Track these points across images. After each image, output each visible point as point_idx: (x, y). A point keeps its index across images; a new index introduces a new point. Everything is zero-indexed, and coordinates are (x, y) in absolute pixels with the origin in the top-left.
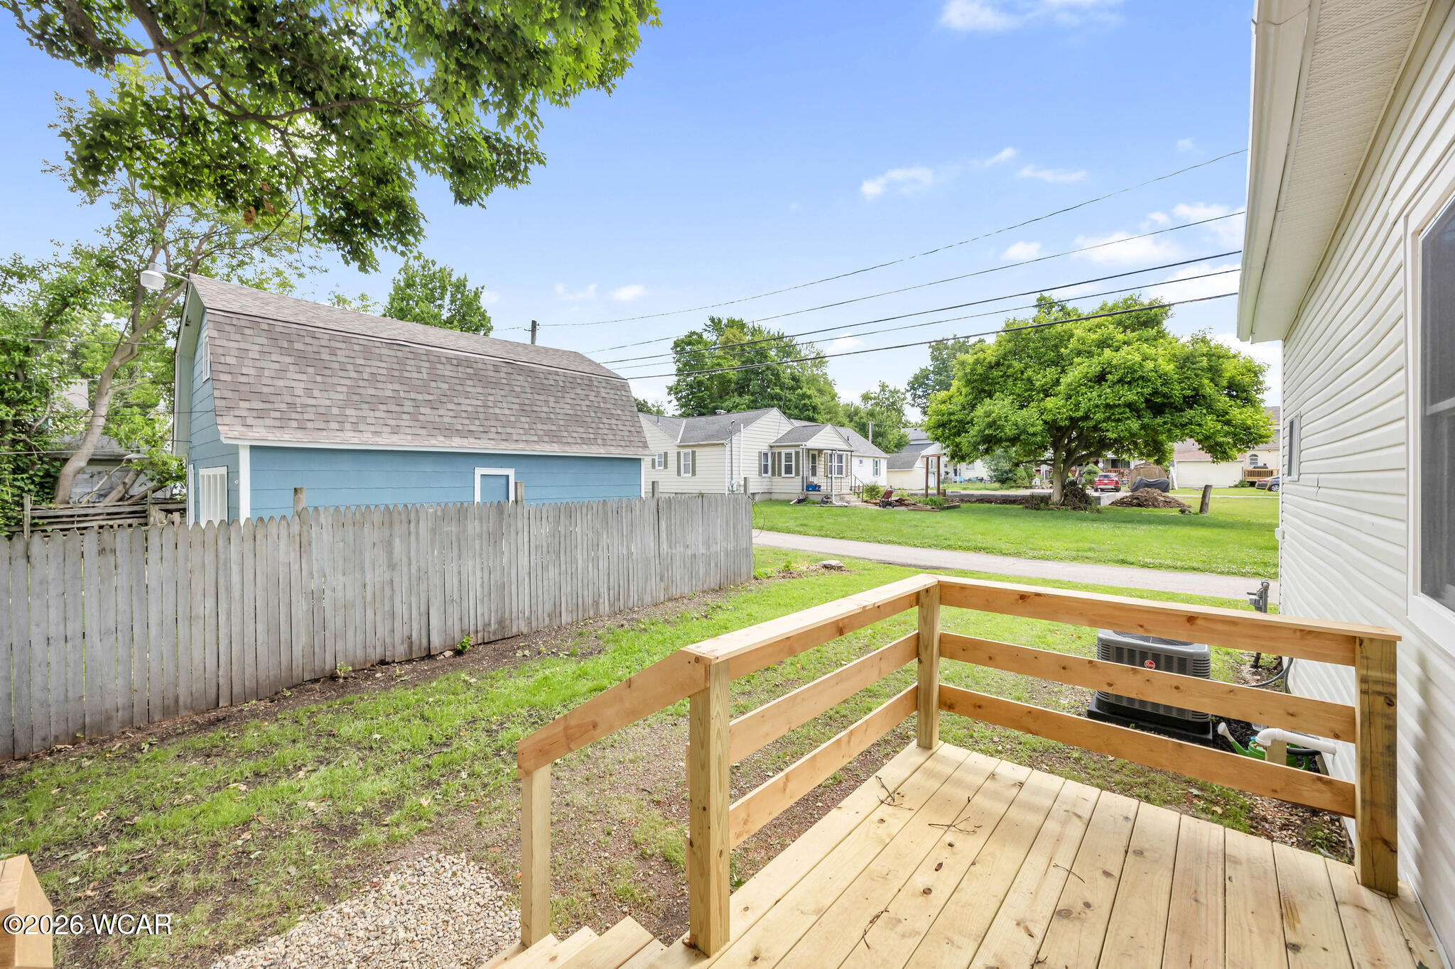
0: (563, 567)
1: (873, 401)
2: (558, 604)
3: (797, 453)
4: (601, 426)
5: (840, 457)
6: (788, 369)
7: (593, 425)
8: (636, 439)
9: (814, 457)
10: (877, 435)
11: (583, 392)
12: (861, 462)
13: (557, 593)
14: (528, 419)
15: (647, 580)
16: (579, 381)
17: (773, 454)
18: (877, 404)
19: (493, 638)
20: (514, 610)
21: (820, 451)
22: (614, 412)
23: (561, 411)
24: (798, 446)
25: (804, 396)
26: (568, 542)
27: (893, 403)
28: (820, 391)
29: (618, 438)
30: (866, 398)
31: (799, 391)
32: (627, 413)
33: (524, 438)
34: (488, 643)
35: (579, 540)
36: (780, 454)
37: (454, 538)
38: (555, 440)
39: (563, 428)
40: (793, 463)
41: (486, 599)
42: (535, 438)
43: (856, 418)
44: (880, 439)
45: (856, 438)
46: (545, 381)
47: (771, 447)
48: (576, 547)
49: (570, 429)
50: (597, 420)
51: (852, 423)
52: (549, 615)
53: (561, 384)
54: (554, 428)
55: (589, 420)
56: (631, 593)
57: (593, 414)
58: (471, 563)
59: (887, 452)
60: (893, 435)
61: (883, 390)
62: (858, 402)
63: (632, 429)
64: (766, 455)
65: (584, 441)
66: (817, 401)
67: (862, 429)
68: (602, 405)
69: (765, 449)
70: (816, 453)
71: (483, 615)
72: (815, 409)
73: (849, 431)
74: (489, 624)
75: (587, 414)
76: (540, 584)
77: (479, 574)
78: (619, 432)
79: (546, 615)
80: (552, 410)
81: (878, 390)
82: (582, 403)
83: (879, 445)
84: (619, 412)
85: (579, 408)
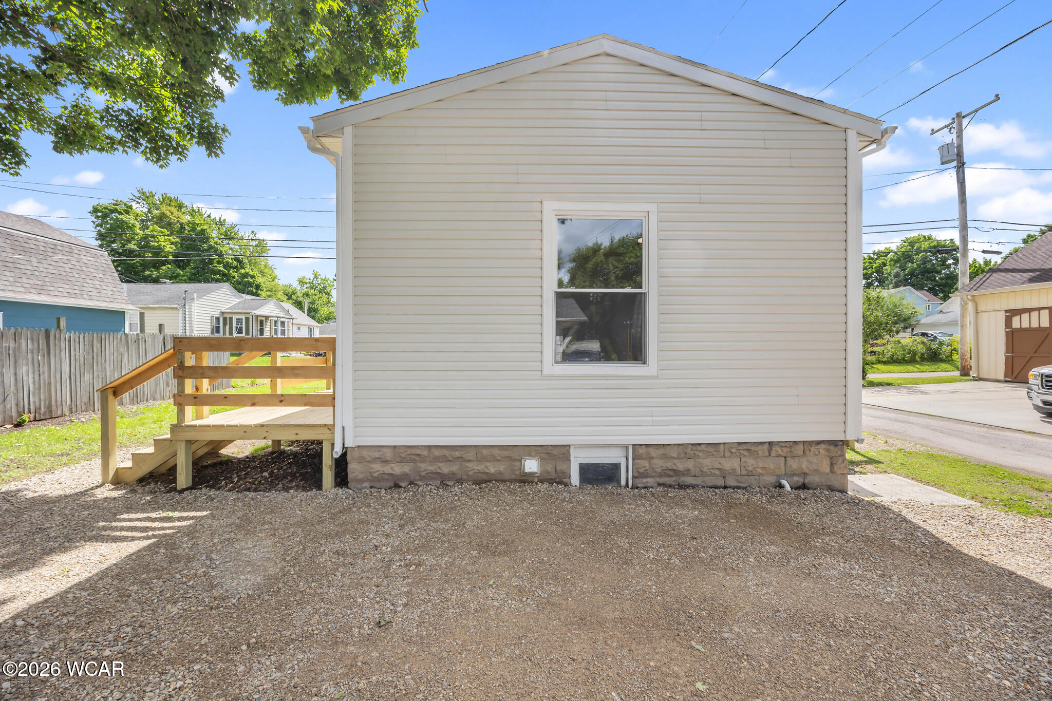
0: (95, 374)
1: (308, 285)
2: (92, 398)
3: (247, 319)
4: (86, 285)
5: (283, 323)
6: (229, 249)
7: (78, 284)
8: (119, 297)
9: (262, 322)
10: (310, 309)
11: (65, 258)
12: (299, 328)
13: (91, 390)
14: (12, 274)
15: (157, 385)
16: (59, 248)
17: (225, 319)
18: (312, 288)
19: (43, 417)
20: (59, 399)
21: (267, 317)
22: (97, 275)
23: (45, 270)
24: (249, 313)
25: (246, 275)
26: (100, 358)
27: (324, 288)
28: (262, 272)
29: (102, 295)
30: (301, 282)
31: (242, 271)
32: (108, 277)
33: (10, 288)
34: (39, 421)
35: (107, 357)
36: (231, 319)
37: (11, 352)
38: (42, 292)
39: (48, 284)
40: (244, 326)
41: (37, 392)
42: (23, 290)
43: (294, 297)
44: (313, 314)
45: (294, 311)
46: (25, 245)
47: (223, 313)
48: (106, 362)
49: (56, 285)
50: (81, 280)
51: (290, 301)
52: (85, 404)
53: (42, 248)
54: (40, 283)
55: (73, 279)
56: (146, 393)
57: (77, 275)
58: (25, 368)
59: (319, 323)
60: (324, 311)
61: (316, 277)
62: (296, 285)
63: (115, 289)
64: (218, 319)
65: (70, 296)
66: (260, 280)
67: (299, 305)
68: (84, 269)
69: (217, 314)
70: (264, 319)
71: (34, 402)
72: (258, 287)
73: (288, 305)
74: (40, 408)
75: (71, 274)
76: (78, 384)
77: (31, 375)
78: (103, 291)
79: (83, 404)
80: (35, 269)
81: (312, 277)
82: (65, 265)
83: (313, 318)
84: (102, 276)
85: (62, 269)
